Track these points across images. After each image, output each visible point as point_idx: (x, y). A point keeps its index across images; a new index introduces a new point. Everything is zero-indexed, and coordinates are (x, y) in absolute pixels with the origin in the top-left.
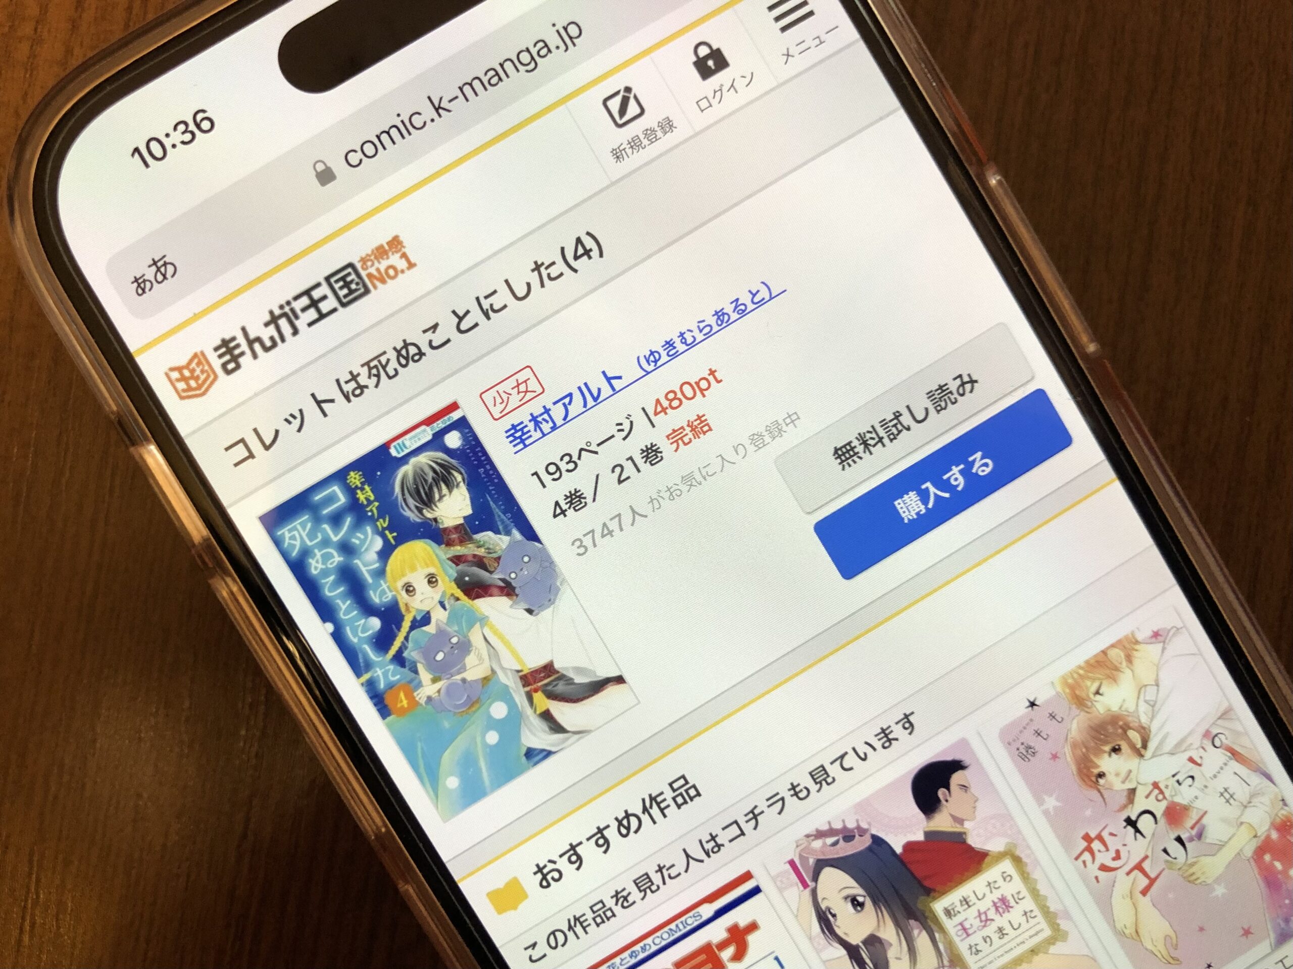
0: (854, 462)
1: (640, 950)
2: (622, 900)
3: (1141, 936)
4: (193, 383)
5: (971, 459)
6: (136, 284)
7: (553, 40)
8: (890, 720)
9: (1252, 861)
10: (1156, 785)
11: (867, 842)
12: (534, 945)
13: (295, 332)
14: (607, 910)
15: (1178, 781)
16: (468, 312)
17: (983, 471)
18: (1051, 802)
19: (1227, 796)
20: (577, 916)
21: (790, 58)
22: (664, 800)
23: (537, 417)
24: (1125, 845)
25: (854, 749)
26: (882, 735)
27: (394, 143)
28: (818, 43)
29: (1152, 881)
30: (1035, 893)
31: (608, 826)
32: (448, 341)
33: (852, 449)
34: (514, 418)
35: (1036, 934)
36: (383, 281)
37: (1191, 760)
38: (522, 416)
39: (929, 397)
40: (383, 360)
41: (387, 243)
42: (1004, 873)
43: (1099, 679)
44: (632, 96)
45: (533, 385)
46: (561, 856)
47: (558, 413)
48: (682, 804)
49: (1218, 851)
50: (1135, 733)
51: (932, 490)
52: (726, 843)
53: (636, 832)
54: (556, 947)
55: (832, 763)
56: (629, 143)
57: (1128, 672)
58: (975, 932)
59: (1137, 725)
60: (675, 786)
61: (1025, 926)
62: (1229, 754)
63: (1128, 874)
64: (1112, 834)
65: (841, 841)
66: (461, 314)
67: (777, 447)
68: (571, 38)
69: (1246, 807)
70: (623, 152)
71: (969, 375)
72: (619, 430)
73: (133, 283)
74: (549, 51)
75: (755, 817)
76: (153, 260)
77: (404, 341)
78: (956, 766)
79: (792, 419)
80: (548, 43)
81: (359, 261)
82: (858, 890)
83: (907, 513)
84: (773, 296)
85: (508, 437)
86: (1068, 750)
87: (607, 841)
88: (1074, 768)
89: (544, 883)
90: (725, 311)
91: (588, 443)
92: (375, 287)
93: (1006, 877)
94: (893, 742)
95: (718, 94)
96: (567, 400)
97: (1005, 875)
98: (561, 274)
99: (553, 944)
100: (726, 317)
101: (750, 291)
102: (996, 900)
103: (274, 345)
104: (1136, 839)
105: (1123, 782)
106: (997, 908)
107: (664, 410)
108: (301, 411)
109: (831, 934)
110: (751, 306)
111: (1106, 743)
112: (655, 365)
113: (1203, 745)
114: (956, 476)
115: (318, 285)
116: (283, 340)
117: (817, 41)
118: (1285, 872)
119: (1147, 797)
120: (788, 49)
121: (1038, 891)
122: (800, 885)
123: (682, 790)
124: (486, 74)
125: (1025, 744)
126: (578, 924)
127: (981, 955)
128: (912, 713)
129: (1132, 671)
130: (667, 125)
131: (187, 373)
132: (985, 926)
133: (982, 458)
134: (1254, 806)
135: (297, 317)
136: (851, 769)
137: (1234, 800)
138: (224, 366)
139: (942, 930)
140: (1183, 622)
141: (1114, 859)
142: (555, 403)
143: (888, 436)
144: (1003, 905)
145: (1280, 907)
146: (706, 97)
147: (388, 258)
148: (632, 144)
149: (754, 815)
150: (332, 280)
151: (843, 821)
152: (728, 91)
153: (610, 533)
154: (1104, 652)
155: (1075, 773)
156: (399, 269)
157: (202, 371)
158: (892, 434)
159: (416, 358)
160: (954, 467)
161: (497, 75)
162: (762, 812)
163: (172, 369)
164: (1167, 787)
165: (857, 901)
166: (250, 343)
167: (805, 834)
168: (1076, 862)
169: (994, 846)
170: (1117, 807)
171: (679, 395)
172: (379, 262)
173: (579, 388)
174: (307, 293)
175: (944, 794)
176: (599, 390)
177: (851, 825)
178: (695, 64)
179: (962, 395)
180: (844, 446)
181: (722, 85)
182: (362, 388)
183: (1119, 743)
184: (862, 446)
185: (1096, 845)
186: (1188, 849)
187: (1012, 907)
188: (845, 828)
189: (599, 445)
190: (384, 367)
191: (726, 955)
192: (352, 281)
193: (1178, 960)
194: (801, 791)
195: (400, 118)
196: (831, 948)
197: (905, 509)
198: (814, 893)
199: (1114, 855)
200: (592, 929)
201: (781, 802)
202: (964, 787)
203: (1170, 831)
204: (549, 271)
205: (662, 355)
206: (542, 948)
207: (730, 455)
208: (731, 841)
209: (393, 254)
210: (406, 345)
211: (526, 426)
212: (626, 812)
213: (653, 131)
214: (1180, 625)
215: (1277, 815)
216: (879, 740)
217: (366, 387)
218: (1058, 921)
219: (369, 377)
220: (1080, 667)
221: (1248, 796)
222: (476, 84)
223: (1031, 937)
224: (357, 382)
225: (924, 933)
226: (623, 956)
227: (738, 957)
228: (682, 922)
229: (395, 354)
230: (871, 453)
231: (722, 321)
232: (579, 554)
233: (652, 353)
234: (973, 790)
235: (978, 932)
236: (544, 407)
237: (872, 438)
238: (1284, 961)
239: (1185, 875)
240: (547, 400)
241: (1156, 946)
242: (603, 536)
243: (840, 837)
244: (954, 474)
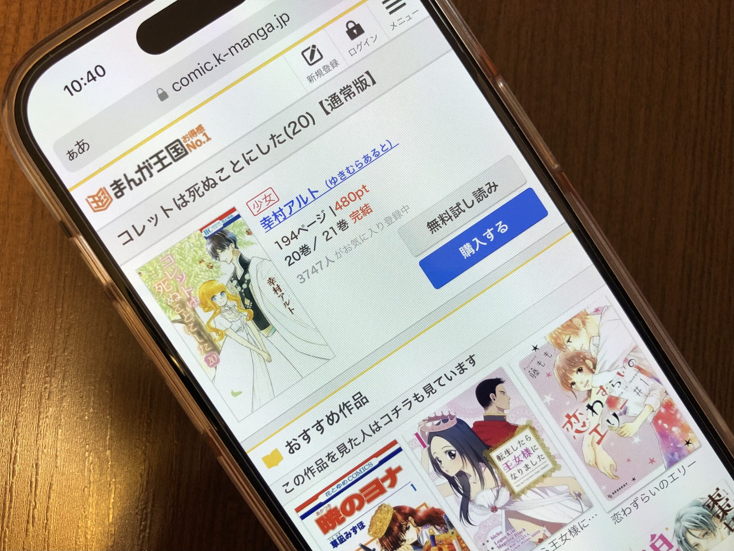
0: (438, 229)
1: (342, 483)
2: (331, 458)
3: (599, 466)
4: (100, 204)
5: (496, 225)
6: (69, 155)
7: (275, 23)
8: (462, 359)
9: (652, 424)
10: (601, 387)
11: (455, 422)
12: (287, 484)
13: (151, 175)
14: (324, 464)
15: (612, 385)
16: (238, 161)
17: (503, 231)
18: (548, 399)
19: (638, 391)
20: (309, 468)
21: (395, 27)
22: (350, 405)
23: (276, 213)
24: (587, 419)
25: (445, 375)
26: (459, 367)
27: (197, 78)
28: (409, 19)
29: (602, 437)
30: (543, 446)
31: (322, 420)
32: (229, 176)
33: (436, 223)
34: (265, 215)
35: (545, 467)
36: (195, 148)
37: (619, 374)
38: (268, 213)
39: (474, 195)
40: (197, 188)
41: (196, 129)
42: (527, 436)
43: (569, 334)
44: (316, 49)
45: (273, 197)
46: (299, 436)
47: (287, 211)
48: (360, 407)
49: (635, 419)
50: (589, 361)
51: (478, 241)
52: (383, 426)
53: (337, 422)
54: (299, 485)
55: (434, 382)
56: (316, 73)
57: (584, 330)
58: (513, 467)
59: (590, 357)
60: (356, 397)
61: (539, 463)
62: (637, 370)
63: (590, 434)
64: (580, 414)
65: (441, 422)
66: (235, 163)
67: (398, 224)
68: (284, 22)
69: (647, 396)
70: (313, 78)
71: (493, 183)
72: (318, 218)
73: (67, 154)
74: (273, 29)
75: (397, 412)
76: (77, 142)
77: (207, 178)
78: (498, 381)
79: (406, 209)
80: (273, 25)
81: (182, 138)
82: (452, 448)
83: (466, 254)
84: (393, 146)
85: (262, 224)
86: (555, 372)
87: (322, 428)
88: (559, 380)
89: (291, 451)
90: (369, 155)
91: (303, 226)
92: (191, 151)
93: (528, 438)
94: (465, 370)
95: (360, 47)
96: (291, 204)
97: (527, 437)
98: (285, 140)
99: (297, 483)
100: (369, 159)
101: (381, 145)
102: (523, 451)
103: (141, 182)
104: (593, 416)
105: (585, 387)
106: (524, 455)
107: (340, 207)
108: (156, 215)
109: (439, 471)
110: (381, 153)
111: (575, 367)
112: (335, 184)
113: (625, 366)
114: (489, 234)
115: (162, 151)
116: (145, 180)
117: (408, 18)
118: (670, 429)
119: (597, 394)
120: (393, 23)
121: (545, 445)
122: (422, 446)
123: (359, 400)
124: (242, 42)
125: (533, 369)
126: (309, 471)
127: (517, 479)
128: (474, 355)
129: (586, 330)
130: (335, 63)
131: (97, 199)
132: (518, 464)
133: (502, 224)
134: (651, 396)
135: (152, 168)
136: (444, 385)
137: (641, 393)
138: (116, 194)
139: (496, 467)
140: (611, 304)
141: (582, 426)
142: (285, 206)
143: (454, 215)
144: (527, 453)
145: (668, 447)
146: (354, 49)
147: (196, 136)
148: (317, 73)
149: (396, 411)
150: (169, 148)
151: (442, 412)
152: (365, 44)
153: (316, 271)
154: (571, 320)
155: (559, 383)
156: (203, 141)
157: (105, 197)
158: (456, 214)
159: (213, 186)
160: (488, 230)
161: (247, 42)
162: (400, 409)
163: (89, 197)
164: (607, 388)
165: (452, 453)
166: (129, 182)
167: (423, 419)
168: (563, 429)
169: (520, 422)
170: (582, 399)
171: (348, 199)
172: (192, 138)
173: (297, 198)
174: (156, 155)
175: (493, 396)
176: (307, 198)
177: (446, 414)
178: (347, 32)
179: (491, 193)
180: (432, 222)
181: (361, 42)
182: (186, 202)
183: (582, 366)
184: (441, 221)
185: (573, 420)
186: (620, 420)
187: (532, 454)
188: (443, 415)
189: (308, 226)
190: (197, 191)
191: (386, 484)
192: (179, 149)
193: (618, 477)
194: (419, 397)
195: (199, 66)
196: (439, 478)
197: (464, 252)
198: (429, 450)
199: (582, 424)
200: (317, 474)
201: (409, 404)
202: (503, 392)
203: (610, 411)
204: (279, 139)
205: (338, 179)
206: (292, 485)
207: (375, 229)
208: (385, 425)
209: (199, 134)
210: (208, 179)
211: (271, 218)
212: (331, 412)
213: (328, 66)
214: (609, 305)
215: (663, 399)
216: (458, 369)
217: (189, 202)
218: (555, 460)
219: (190, 197)
220: (559, 328)
221: (648, 391)
222: (237, 47)
223: (542, 469)
224: (184, 200)
225: (487, 469)
226: (333, 487)
227: (393, 485)
228: (362, 468)
229: (202, 184)
230: (446, 225)
231: (368, 161)
232: (301, 283)
233: (333, 178)
234: (508, 393)
235: (515, 468)
236: (280, 208)
237: (446, 217)
238: (673, 475)
239: (619, 433)
240: (281, 204)
241: (606, 470)
242: (313, 273)
243: (441, 420)
244: (488, 233)
